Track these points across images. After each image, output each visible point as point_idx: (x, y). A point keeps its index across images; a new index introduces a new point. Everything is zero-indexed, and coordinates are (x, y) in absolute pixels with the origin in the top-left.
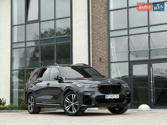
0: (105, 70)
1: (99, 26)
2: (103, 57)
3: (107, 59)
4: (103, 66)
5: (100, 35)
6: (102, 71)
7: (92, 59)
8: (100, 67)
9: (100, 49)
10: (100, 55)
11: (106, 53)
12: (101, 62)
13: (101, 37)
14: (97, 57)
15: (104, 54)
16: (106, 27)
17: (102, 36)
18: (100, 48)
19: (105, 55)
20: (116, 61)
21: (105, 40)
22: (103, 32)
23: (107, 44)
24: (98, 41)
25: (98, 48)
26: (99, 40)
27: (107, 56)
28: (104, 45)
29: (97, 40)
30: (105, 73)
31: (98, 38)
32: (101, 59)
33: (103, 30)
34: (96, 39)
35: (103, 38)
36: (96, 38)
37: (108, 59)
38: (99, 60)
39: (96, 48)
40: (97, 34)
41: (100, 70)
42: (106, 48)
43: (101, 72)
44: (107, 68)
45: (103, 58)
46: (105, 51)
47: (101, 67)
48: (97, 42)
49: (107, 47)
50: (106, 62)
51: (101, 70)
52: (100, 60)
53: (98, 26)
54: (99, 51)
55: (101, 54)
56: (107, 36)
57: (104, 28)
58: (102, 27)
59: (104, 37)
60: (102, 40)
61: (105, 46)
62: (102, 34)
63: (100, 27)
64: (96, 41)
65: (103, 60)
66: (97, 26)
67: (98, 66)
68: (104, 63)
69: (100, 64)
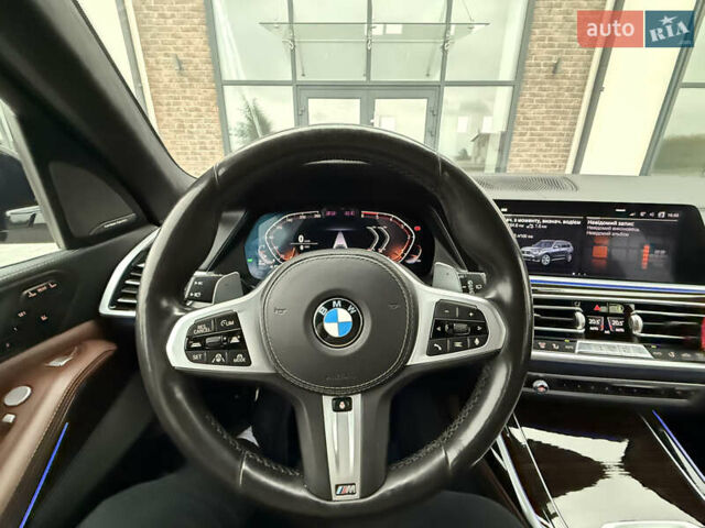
0: (204, 109)
2: (188, 55)
3: (207, 69)
4: (194, 93)
6: (194, 114)
7: (147, 62)
8: (184, 98)
9: (174, 23)
10: (176, 49)
11: (199, 41)
12: (186, 79)
14: (168, 55)
15: (190, 43)
18: (174, 16)
19: (197, 49)
20: (243, 78)
25: (163, 16)
27: (206, 54)
30: (206, 121)
32: (184, 66)
37: (210, 67)
38: (177, 68)
39: (156, 14)
41: (185, 109)
42: (195, 21)
43: (190, 115)
44: (212, 103)
45: (190, 61)
46: (194, 30)
47: (188, 98)
49: (204, 14)
50: (206, 81)
51: (191, 110)
52: (181, 69)
54: (168, 29)
55: (179, 43)
61: (193, 9)
65: (190, 70)
67: (174, 92)
68: (198, 81)
69: (182, 87)
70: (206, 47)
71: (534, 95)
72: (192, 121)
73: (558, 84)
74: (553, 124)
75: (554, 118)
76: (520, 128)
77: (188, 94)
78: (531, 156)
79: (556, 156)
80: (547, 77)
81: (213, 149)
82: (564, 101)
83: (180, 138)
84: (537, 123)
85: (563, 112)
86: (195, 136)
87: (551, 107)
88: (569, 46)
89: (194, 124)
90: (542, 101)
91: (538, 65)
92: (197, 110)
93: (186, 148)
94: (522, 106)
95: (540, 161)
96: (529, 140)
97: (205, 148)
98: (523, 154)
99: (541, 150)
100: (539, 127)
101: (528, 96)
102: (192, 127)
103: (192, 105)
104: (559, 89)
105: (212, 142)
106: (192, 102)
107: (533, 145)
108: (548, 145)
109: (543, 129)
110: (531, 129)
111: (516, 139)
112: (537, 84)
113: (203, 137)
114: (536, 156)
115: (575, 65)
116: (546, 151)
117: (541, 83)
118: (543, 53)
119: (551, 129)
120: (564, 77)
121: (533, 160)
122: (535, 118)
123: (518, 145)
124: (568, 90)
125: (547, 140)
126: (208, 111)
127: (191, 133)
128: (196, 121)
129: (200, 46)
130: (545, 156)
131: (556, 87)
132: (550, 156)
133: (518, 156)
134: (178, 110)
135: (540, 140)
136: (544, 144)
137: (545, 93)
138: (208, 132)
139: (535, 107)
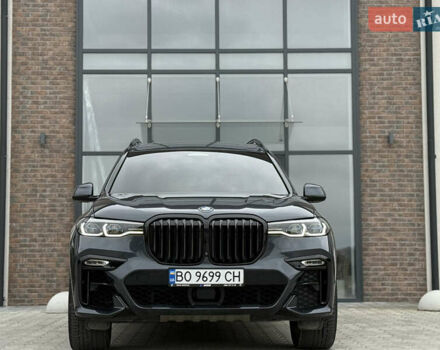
0: (59, 175)
1: (42, 30)
2: (53, 132)
3: (68, 143)
4: (52, 161)
5: (45, 62)
6: (49, 179)
8: (42, 166)
9: (45, 108)
10: (44, 127)
11: (65, 121)
12: (47, 151)
13: (46, 68)
14: (32, 132)
15: (56, 122)
16: (69, 38)
17: (51, 63)
18: (46, 103)
19: (62, 127)
20: (98, 149)
21: (65, 78)
22: (57, 50)
23: (70, 93)
24: (36, 79)
25: (36, 103)
26: (40, 77)
27: (70, 131)
28: (58, 93)
29: (33, 77)
30: (59, 186)
31: (37, 68)
32: (48, 140)
33: (55, 45)
34: (30, 72)
35: (54, 72)
36: (28, 69)
37: (72, 141)
38: (43, 141)
39: (30, 101)
40: (33, 54)
41: (41, 176)
42: (65, 106)
43: (45, 181)
44: (68, 171)
45: (54, 137)
46: (62, 113)
47: (46, 166)
48: (33, 83)
49: (71, 102)
50: (66, 152)
51: (47, 177)
53: (38, 29)
54: (39, 112)
55: (47, 123)
56: (72, 68)
57: (62, 38)
58: (51, 35)
59: (58, 68)
60: (52, 77)
61: (64, 98)
62: (53, 59)
63: (46, 35)
64: (29, 78)
65: (53, 143)
66: (34, 30)
67: (34, 161)
68: (58, 152)
69: (42, 157)
70: (70, 125)
71: (376, 161)
72: (46, 186)
73: (396, 152)
74: (401, 185)
75: (400, 180)
76: (368, 190)
77: (47, 163)
78: (385, 215)
79: (411, 215)
80: (384, 146)
81: (63, 211)
82: (407, 166)
83: (31, 201)
84: (385, 186)
85: (407, 176)
86: (47, 200)
87: (395, 171)
88: (398, 122)
89: (48, 189)
90: (384, 166)
91: (373, 137)
92: (53, 176)
93: (36, 211)
94: (367, 170)
95: (396, 220)
96: (380, 200)
97: (54, 210)
98: (377, 213)
99: (395, 210)
100: (387, 189)
101: (370, 162)
102: (45, 191)
103: (49, 171)
104: (399, 156)
105: (62, 205)
106: (49, 169)
107: (385, 205)
108: (400, 205)
109: (391, 190)
110: (380, 190)
111: (367, 199)
112: (376, 152)
113: (54, 201)
114: (390, 215)
115: (407, 137)
116: (399, 210)
117: (379, 151)
118: (376, 128)
119: (399, 190)
120: (400, 146)
121: (389, 219)
122: (380, 181)
123: (370, 205)
124: (407, 156)
125: (398, 200)
126: (64, 176)
127: (44, 196)
128: (50, 186)
129: (66, 125)
130: (400, 215)
131: (394, 155)
132: (406, 215)
133: (372, 215)
134: (34, 176)
135: (390, 200)
136: (396, 203)
137: (386, 159)
138: (59, 196)
139: (379, 171)
